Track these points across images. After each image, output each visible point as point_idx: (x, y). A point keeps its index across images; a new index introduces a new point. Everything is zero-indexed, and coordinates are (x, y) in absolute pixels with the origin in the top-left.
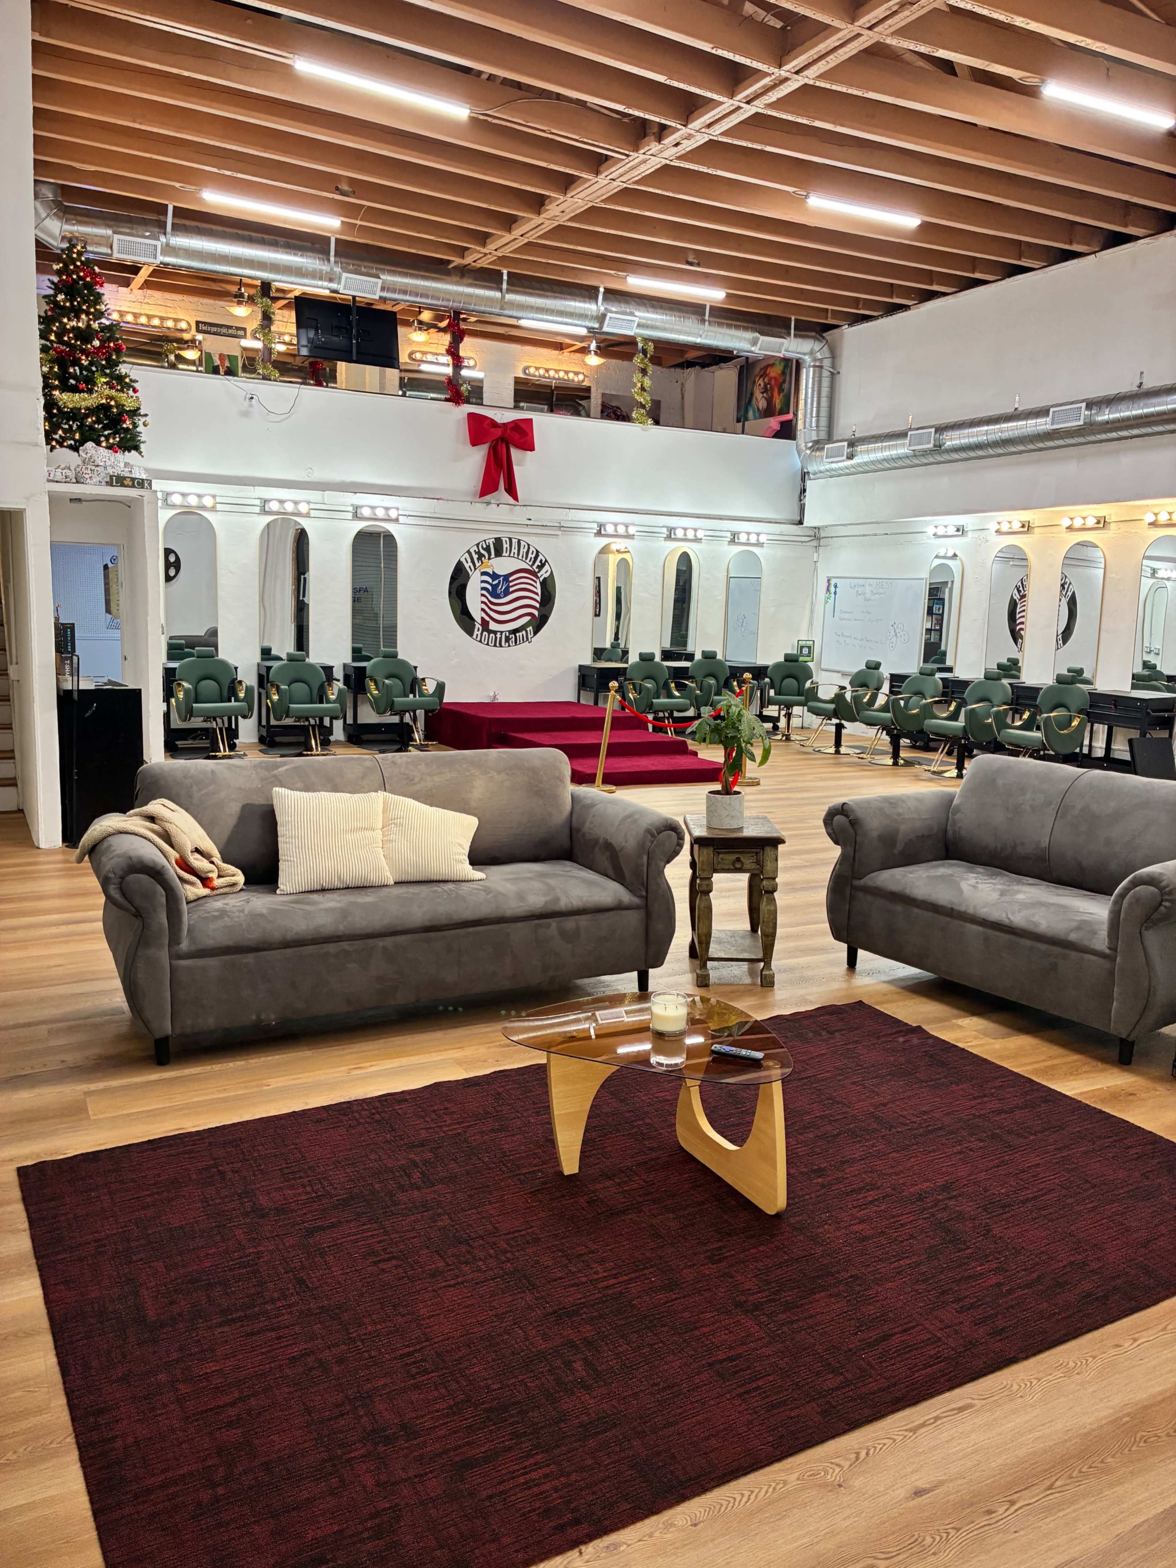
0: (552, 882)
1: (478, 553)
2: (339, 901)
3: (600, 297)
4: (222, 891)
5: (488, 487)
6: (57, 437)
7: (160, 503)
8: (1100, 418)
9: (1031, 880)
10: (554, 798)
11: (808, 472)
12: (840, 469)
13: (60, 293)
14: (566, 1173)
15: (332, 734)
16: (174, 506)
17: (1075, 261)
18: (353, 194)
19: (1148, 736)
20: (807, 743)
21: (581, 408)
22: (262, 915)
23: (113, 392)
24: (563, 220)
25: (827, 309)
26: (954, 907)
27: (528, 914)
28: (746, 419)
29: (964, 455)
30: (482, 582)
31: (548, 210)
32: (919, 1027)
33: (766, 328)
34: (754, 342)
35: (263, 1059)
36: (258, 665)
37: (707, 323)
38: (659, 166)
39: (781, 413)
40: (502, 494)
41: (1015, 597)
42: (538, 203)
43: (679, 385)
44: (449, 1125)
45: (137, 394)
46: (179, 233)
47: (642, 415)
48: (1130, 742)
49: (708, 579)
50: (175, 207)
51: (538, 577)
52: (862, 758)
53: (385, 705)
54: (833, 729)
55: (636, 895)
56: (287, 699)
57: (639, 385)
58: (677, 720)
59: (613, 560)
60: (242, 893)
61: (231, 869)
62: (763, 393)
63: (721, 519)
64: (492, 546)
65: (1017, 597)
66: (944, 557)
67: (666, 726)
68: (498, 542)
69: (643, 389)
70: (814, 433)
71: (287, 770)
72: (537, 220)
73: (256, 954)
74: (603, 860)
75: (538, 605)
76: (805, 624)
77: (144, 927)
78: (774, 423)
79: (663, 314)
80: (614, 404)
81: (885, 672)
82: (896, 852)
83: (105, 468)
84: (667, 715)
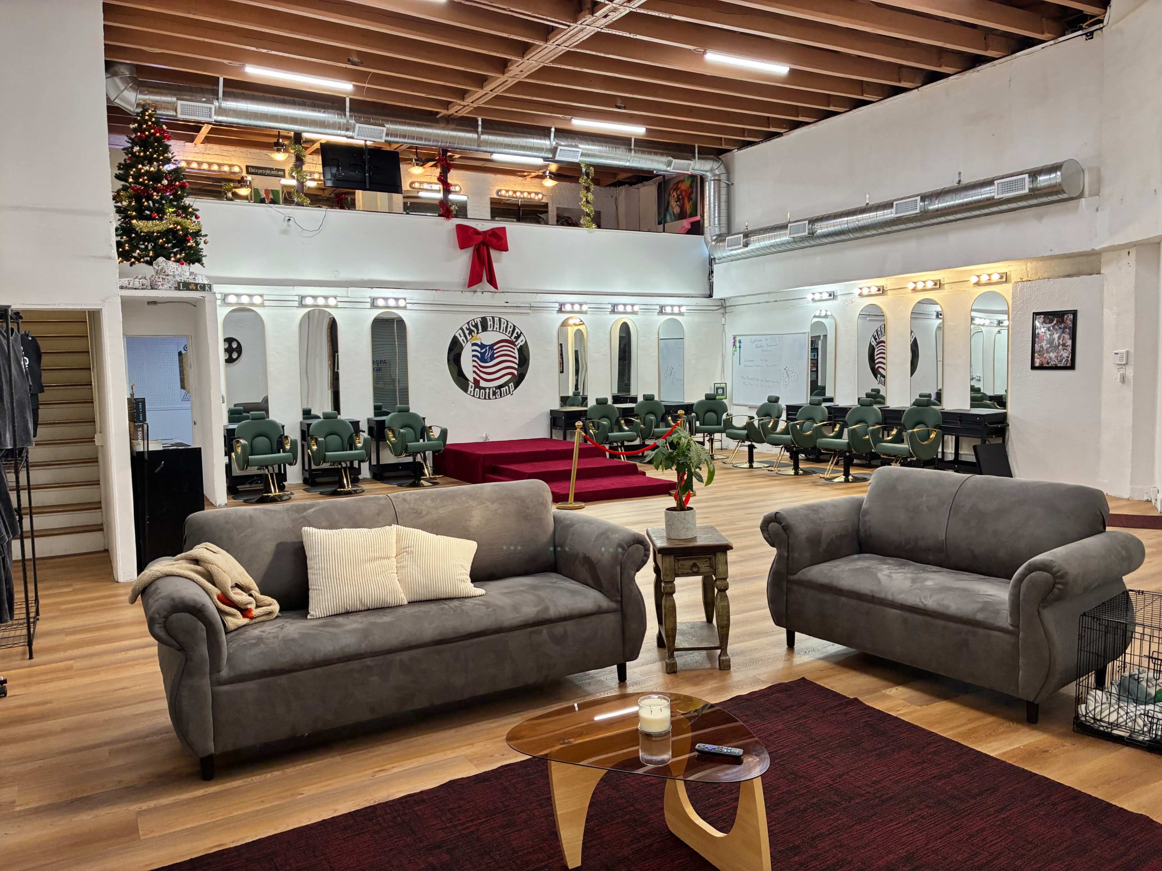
0: (541, 593)
1: (469, 329)
2: (361, 623)
3: (552, 135)
4: (259, 619)
5: (474, 280)
6: (135, 255)
7: (219, 302)
8: (931, 207)
9: (934, 568)
10: (540, 521)
11: (714, 259)
12: (739, 254)
13: (136, 145)
14: (570, 867)
15: (360, 474)
16: (230, 304)
17: (903, 95)
18: (361, 64)
19: (987, 442)
20: (728, 461)
21: (541, 220)
22: (294, 640)
23: (179, 219)
24: (522, 78)
25: (721, 138)
26: (875, 595)
27: (523, 623)
28: (665, 222)
29: (831, 239)
30: (473, 351)
31: (510, 70)
32: (856, 699)
33: (677, 153)
34: (669, 164)
35: (298, 768)
36: (301, 423)
37: (633, 152)
38: (593, 33)
39: (691, 216)
40: (485, 284)
41: (873, 344)
42: (503, 65)
43: (613, 199)
44: (463, 824)
45: (198, 220)
46: (229, 99)
47: (588, 221)
48: (975, 447)
49: (644, 341)
50: (224, 79)
51: (515, 345)
52: (771, 471)
53: (401, 449)
54: (746, 449)
55: (613, 601)
56: (324, 448)
57: (584, 199)
58: (627, 448)
59: (571, 331)
60: (278, 620)
61: (268, 599)
62: (676, 202)
63: (651, 296)
64: (479, 324)
65: (874, 343)
66: (819, 317)
67: (620, 454)
68: (484, 321)
69: (587, 202)
70: (717, 229)
71: (315, 511)
72: (503, 78)
73: (290, 675)
74: (584, 572)
75: (516, 366)
76: (719, 370)
77: (188, 660)
78: (686, 223)
79: (600, 146)
80: (566, 215)
81: (783, 403)
82: (821, 550)
83: (174, 276)
84: (619, 444)
